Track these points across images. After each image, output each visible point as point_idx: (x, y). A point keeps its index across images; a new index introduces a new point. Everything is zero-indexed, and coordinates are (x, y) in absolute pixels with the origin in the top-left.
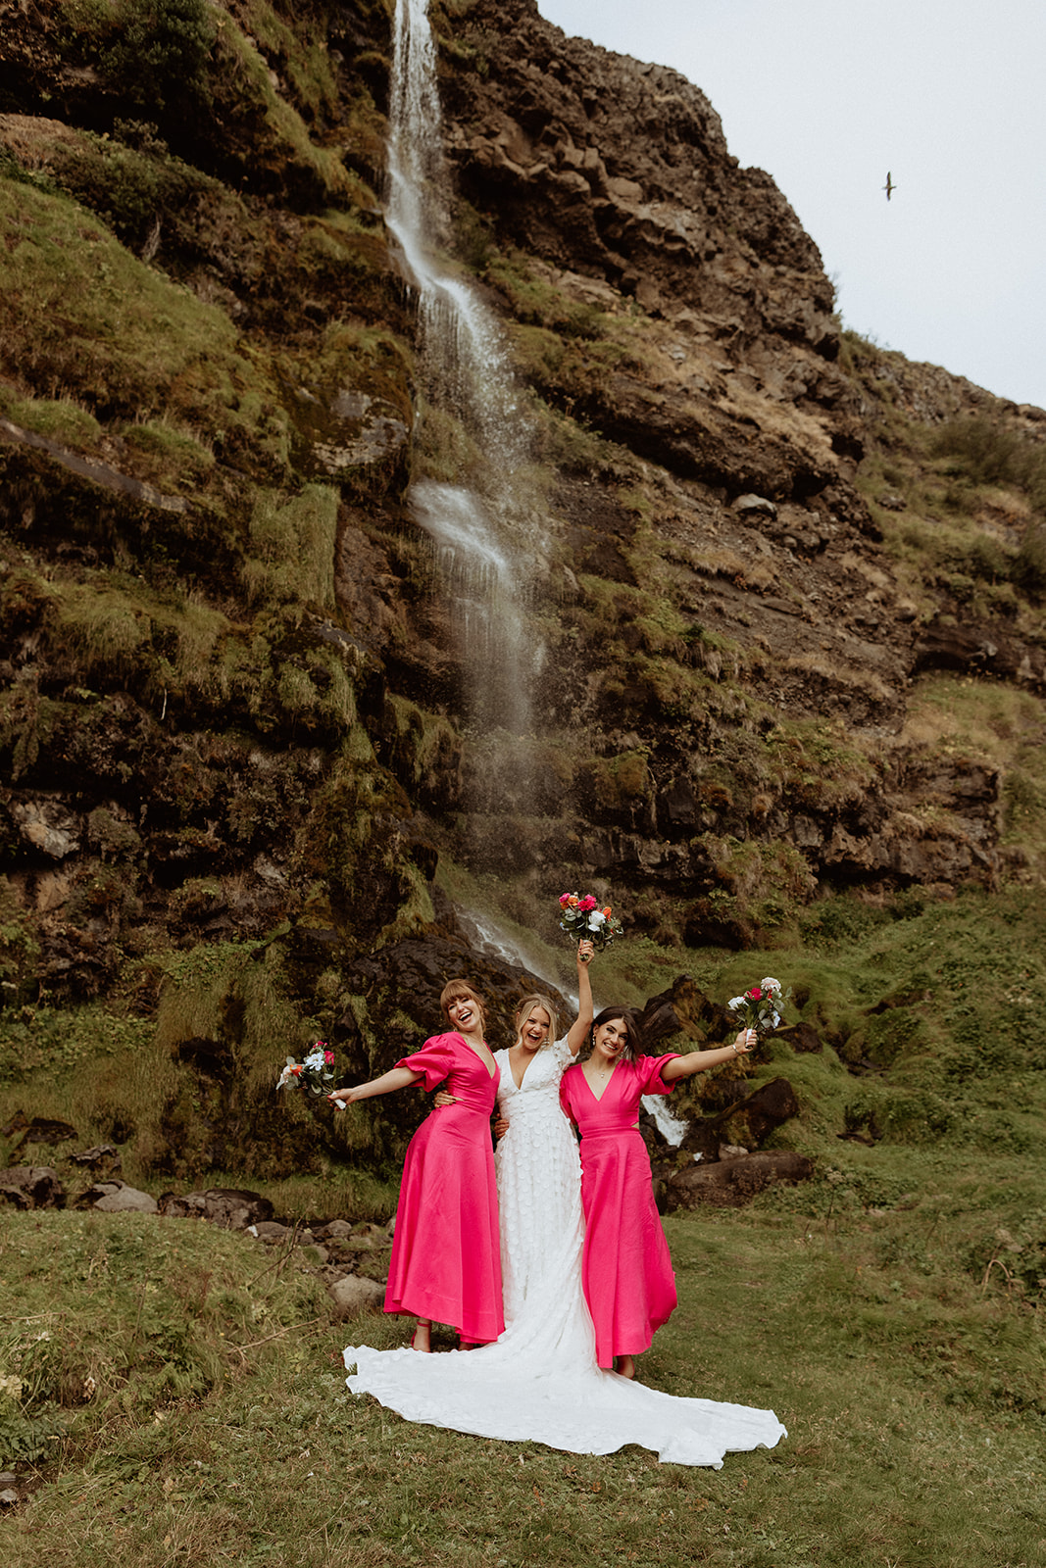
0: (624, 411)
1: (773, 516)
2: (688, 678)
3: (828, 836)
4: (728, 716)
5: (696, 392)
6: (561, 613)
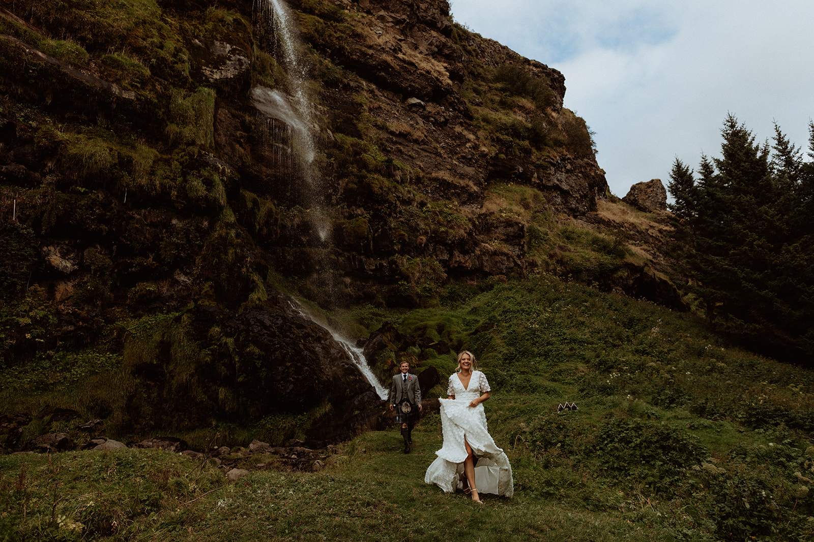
0: (354, 57)
1: (424, 108)
2: (386, 182)
3: (451, 255)
4: (405, 200)
5: (388, 49)
6: (326, 151)
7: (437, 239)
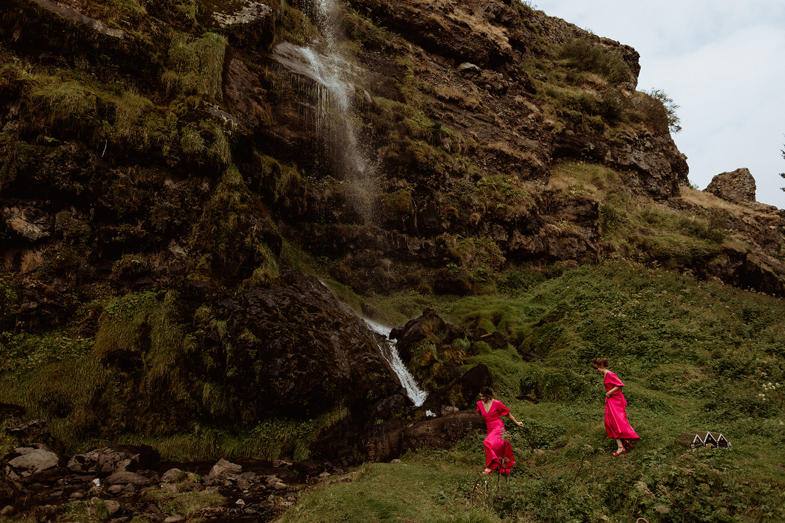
0: (398, 16)
1: (479, 74)
2: (434, 151)
3: (511, 236)
4: (456, 171)
5: (437, 9)
6: (362, 115)
7: (494, 217)
